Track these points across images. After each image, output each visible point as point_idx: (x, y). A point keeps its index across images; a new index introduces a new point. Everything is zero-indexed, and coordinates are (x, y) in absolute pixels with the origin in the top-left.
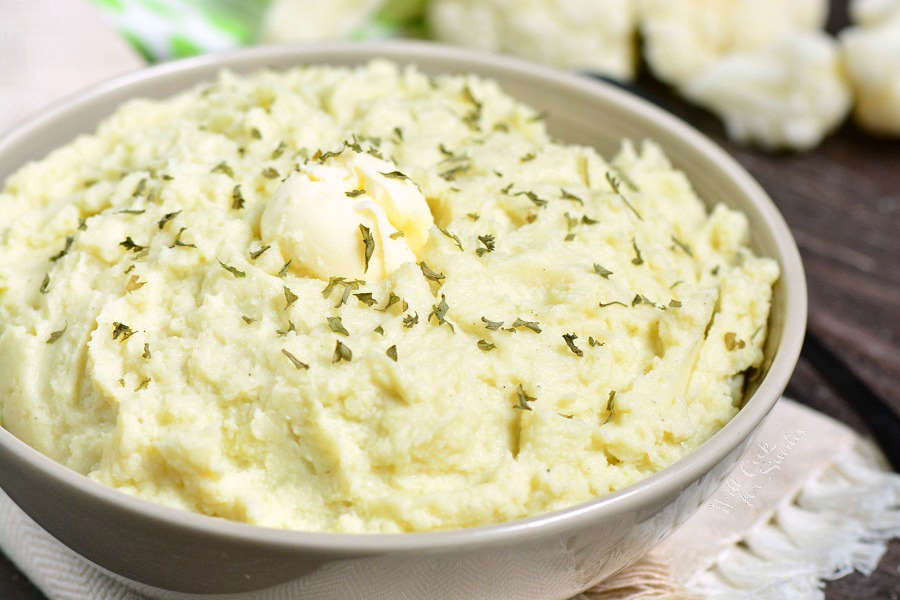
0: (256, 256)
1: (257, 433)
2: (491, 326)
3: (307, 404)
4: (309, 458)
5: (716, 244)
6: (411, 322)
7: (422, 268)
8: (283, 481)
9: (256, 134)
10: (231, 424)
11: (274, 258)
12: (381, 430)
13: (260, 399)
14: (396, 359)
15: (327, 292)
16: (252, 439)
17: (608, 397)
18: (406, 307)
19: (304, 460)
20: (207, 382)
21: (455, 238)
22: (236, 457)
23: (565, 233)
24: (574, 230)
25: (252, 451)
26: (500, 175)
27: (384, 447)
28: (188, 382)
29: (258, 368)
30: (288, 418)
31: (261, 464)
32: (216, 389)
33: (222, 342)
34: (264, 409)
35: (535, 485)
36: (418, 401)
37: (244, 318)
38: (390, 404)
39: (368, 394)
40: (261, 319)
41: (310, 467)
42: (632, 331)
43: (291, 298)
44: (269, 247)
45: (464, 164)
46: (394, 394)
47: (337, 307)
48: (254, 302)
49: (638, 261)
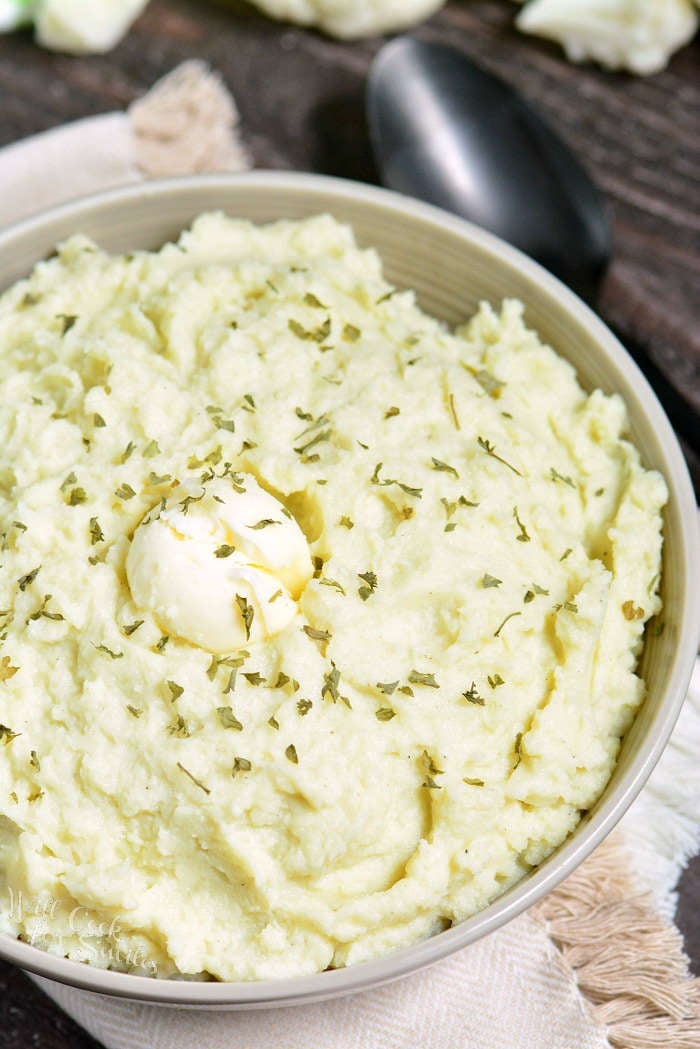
0: (130, 630)
1: (164, 852)
2: (387, 689)
3: (211, 823)
4: (221, 869)
5: (595, 437)
6: (305, 706)
7: (307, 633)
8: (196, 888)
9: (99, 422)
10: (136, 839)
11: (150, 633)
12: (291, 837)
13: (162, 814)
14: (296, 760)
15: (211, 672)
16: (159, 856)
17: (515, 739)
18: (297, 687)
19: (216, 870)
20: (103, 794)
21: (335, 584)
22: (144, 867)
23: (444, 524)
24: (453, 519)
25: (160, 864)
26: (365, 447)
27: (298, 860)
28: (83, 790)
29: (155, 781)
30: (194, 836)
31: (172, 872)
32: (116, 802)
33: (111, 739)
34: (167, 826)
35: (454, 867)
36: (324, 806)
37: (131, 709)
38: (298, 809)
39: (273, 804)
40: (147, 708)
41: (223, 876)
42: (529, 633)
43: (177, 691)
44: (143, 622)
45: (325, 428)
46: (299, 799)
47: (226, 692)
48: (138, 689)
49: (524, 537)
